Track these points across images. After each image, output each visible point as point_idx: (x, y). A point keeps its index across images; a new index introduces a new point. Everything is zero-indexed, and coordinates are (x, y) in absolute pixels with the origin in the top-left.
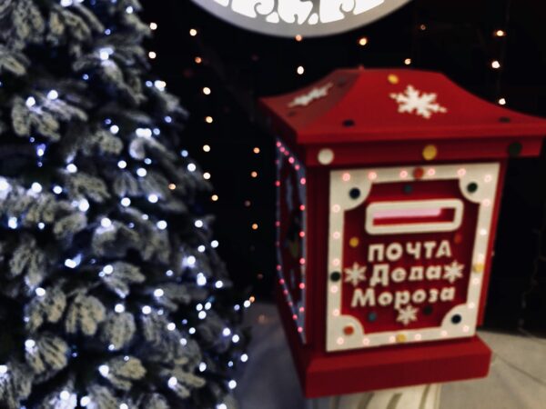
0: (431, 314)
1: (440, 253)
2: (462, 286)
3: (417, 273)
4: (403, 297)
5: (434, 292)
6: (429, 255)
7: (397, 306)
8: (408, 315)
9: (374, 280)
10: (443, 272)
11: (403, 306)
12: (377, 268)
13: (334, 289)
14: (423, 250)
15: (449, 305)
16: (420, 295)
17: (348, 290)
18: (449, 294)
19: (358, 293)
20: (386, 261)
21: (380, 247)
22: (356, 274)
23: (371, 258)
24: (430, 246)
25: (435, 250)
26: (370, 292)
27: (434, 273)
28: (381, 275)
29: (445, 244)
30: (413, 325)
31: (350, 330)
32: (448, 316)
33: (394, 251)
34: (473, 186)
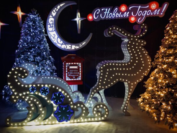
0: (76, 77)
1: (77, 71)
2: (79, 74)
3: (75, 73)
4: (73, 75)
8: (74, 77)
10: (77, 73)
13: (67, 74)
15: (78, 76)
16: (75, 75)
17: (68, 74)
18: (78, 75)
22: (69, 73)
23: (70, 71)
24: (75, 70)
26: (70, 75)
28: (71, 73)
30: (75, 78)
31: (68, 78)
32: (78, 78)
33: (72, 71)
34: (79, 65)
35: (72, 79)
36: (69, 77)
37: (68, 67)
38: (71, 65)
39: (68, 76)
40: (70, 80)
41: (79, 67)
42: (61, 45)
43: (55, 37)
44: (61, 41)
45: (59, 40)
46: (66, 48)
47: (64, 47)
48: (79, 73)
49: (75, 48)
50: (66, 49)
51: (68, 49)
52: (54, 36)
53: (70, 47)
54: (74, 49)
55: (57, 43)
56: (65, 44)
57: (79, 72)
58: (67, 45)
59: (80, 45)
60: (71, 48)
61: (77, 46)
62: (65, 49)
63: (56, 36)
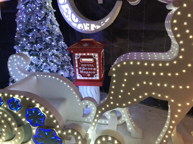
0: (92, 76)
1: (92, 66)
2: (96, 71)
3: (89, 69)
4: (87, 72)
5: (92, 72)
6: (90, 66)
7: (87, 73)
8: (89, 75)
9: (83, 69)
10: (93, 69)
11: (88, 74)
12: (83, 68)
13: (77, 70)
14: (89, 65)
15: (95, 74)
16: (90, 72)
17: (79, 70)
18: (94, 72)
19: (81, 71)
20: (84, 67)
21: (83, 65)
22: (80, 68)
23: (82, 66)
24: (90, 65)
25: (91, 66)
26: (83, 71)
27: (91, 69)
28: (84, 68)
29: (92, 65)
30: (90, 77)
31: (80, 76)
32: (95, 76)
33: (85, 65)
34: (94, 56)
35: (86, 78)
36: (81, 74)
37: (79, 60)
38: (83, 57)
39: (79, 73)
40: (83, 78)
41: (95, 60)
42: (77, 24)
43: (68, 13)
44: (76, 19)
45: (74, 16)
46: (84, 28)
47: (81, 27)
48: (96, 69)
49: (95, 28)
50: (84, 30)
51: (86, 30)
52: (66, 11)
53: (88, 26)
54: (94, 30)
55: (71, 21)
56: (82, 23)
57: (96, 67)
58: (84, 24)
59: (102, 23)
60: (90, 28)
61: (98, 25)
62: (82, 29)
63: (70, 11)
